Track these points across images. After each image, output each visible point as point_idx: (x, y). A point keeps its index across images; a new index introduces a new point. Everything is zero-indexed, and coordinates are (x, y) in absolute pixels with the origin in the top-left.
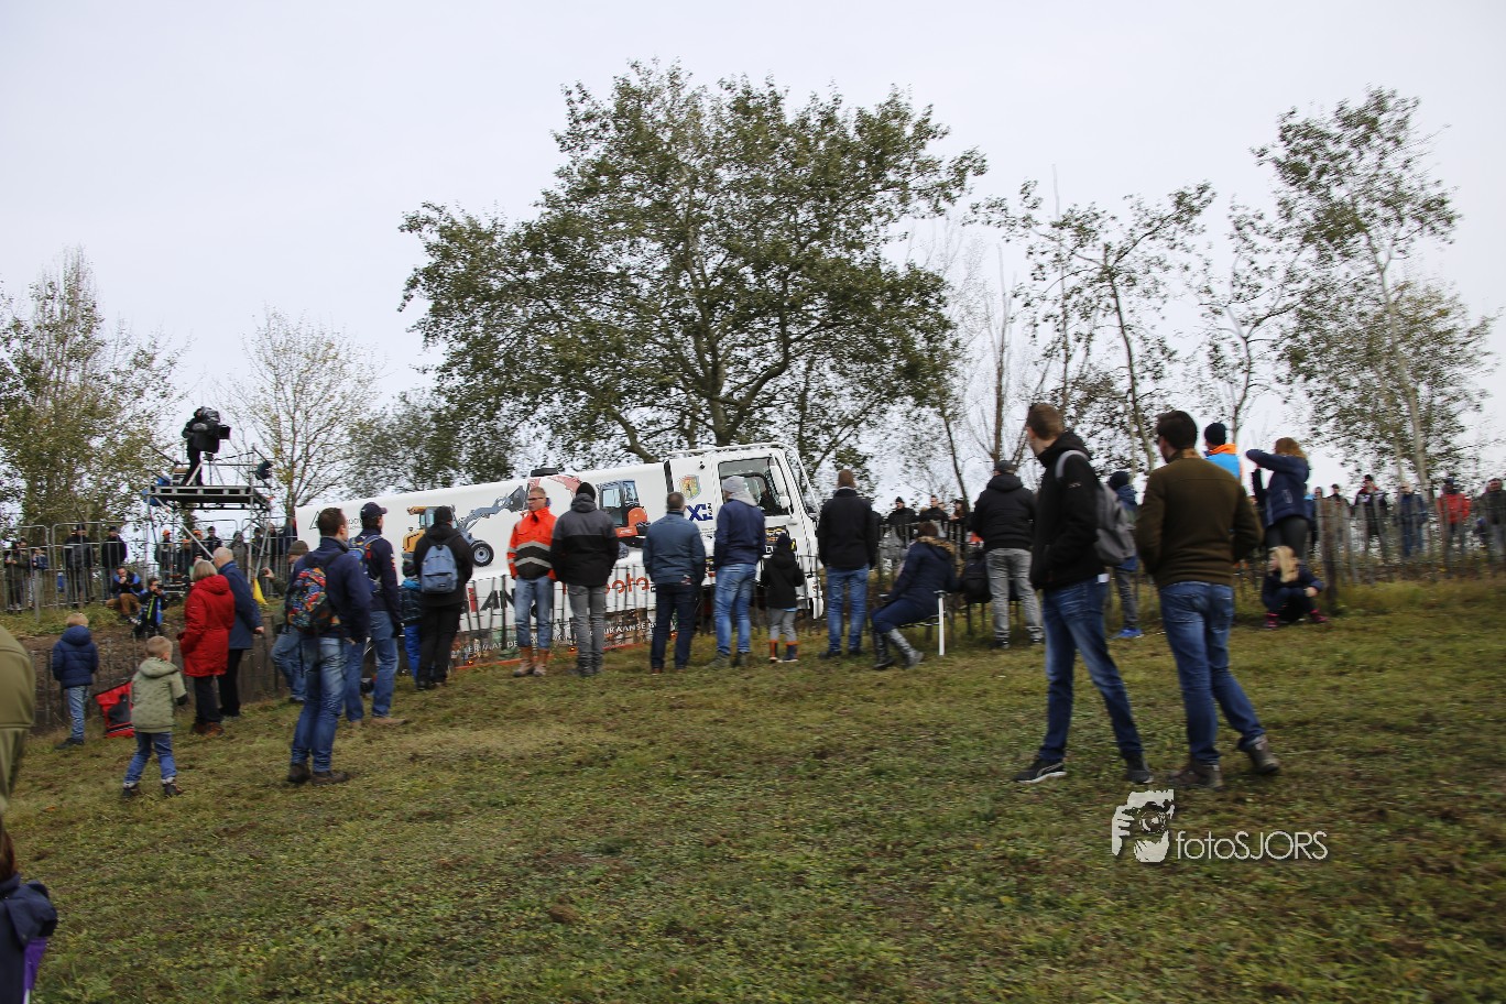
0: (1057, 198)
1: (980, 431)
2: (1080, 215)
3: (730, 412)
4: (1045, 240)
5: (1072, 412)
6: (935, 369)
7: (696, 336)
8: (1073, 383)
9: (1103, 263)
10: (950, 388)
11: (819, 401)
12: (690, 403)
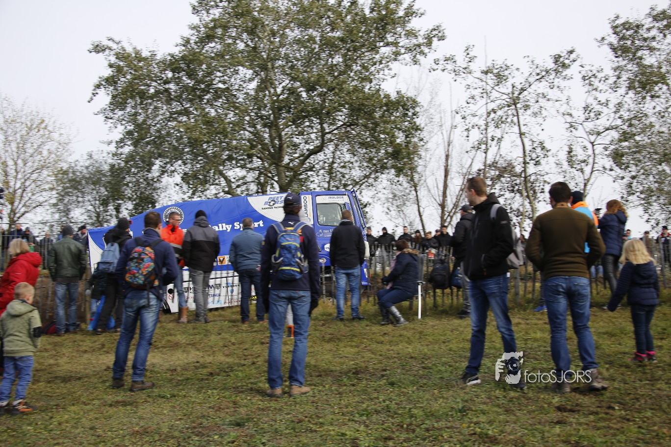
0: (486, 56)
1: (434, 191)
2: (498, 67)
3: (288, 174)
4: (477, 80)
5: (489, 182)
6: (409, 154)
7: (270, 127)
8: (490, 166)
9: (511, 95)
10: (417, 166)
11: (340, 170)
12: (264, 167)
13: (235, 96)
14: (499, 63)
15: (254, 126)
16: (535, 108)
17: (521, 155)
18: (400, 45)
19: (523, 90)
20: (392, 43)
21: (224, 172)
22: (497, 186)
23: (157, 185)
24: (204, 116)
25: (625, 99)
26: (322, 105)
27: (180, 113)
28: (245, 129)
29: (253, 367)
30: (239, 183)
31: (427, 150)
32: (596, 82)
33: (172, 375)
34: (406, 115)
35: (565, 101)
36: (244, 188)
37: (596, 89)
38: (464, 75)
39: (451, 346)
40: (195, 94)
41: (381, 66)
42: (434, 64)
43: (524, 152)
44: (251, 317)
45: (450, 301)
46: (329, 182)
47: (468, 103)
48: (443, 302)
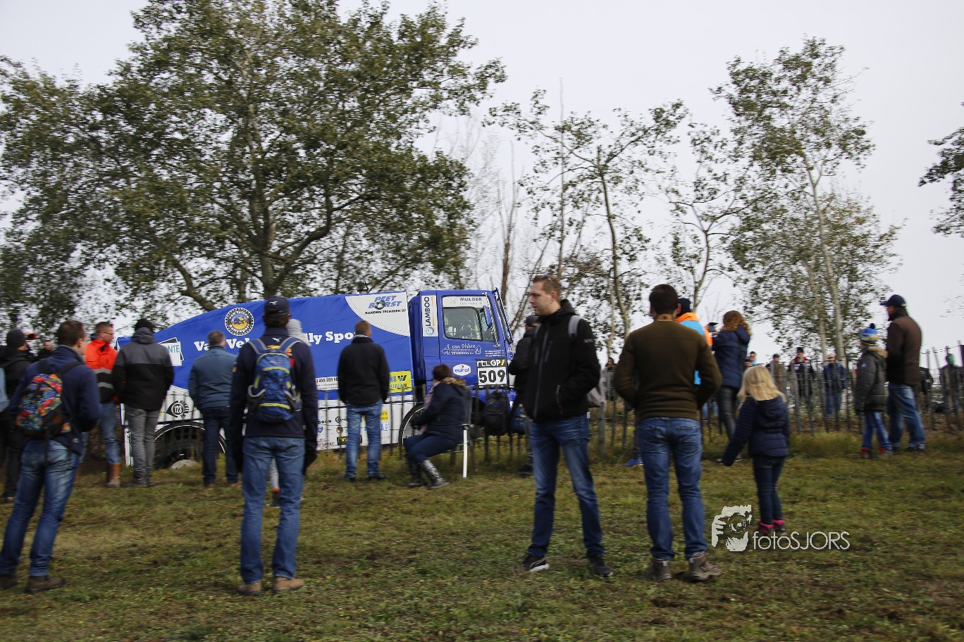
0: (562, 106)
2: (579, 122)
3: (276, 267)
4: (549, 140)
5: (565, 284)
6: (453, 242)
7: (251, 199)
8: (566, 261)
9: (596, 163)
10: (464, 259)
11: (354, 262)
12: (243, 256)
13: (199, 151)
14: (580, 116)
15: (227, 197)
16: (628, 181)
17: (610, 246)
18: (441, 86)
19: (612, 156)
20: (430, 84)
21: (182, 263)
22: (577, 290)
23: (78, 280)
24: (151, 180)
25: (749, 173)
26: (327, 168)
27: (114, 175)
28: (213, 201)
29: (220, 551)
30: (204, 280)
31: (478, 236)
32: (710, 148)
33: (95, 566)
34: (449, 186)
35: (668, 172)
36: (211, 286)
37: (710, 158)
38: (531, 132)
39: (509, 516)
40: (138, 147)
41: (414, 115)
42: (489, 115)
43: (614, 242)
44: (218, 478)
45: (508, 452)
46: (337, 280)
47: (536, 172)
48: (499, 453)
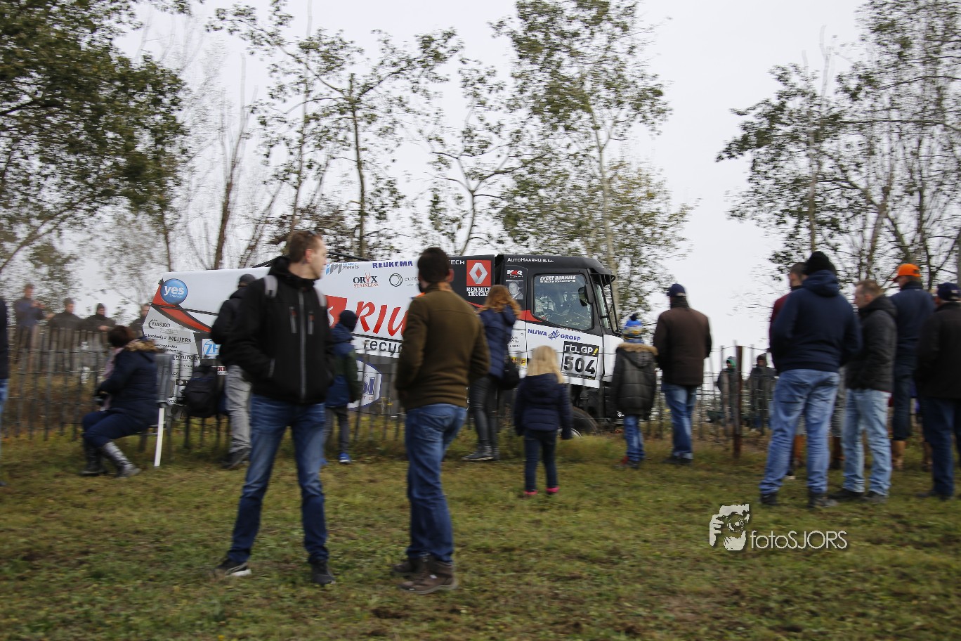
0: (309, 20)
1: (201, 246)
2: (328, 41)
4: (290, 59)
6: (160, 175)
9: (347, 94)
10: (171, 198)
14: (330, 35)
16: (384, 121)
17: (357, 198)
19: (367, 88)
31: (192, 170)
32: (484, 93)
34: (157, 102)
35: (433, 115)
37: (483, 104)
38: (268, 47)
42: (215, 18)
45: (214, 439)
47: (272, 97)
48: (202, 439)
